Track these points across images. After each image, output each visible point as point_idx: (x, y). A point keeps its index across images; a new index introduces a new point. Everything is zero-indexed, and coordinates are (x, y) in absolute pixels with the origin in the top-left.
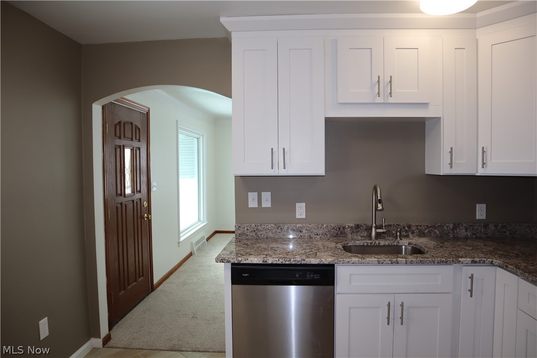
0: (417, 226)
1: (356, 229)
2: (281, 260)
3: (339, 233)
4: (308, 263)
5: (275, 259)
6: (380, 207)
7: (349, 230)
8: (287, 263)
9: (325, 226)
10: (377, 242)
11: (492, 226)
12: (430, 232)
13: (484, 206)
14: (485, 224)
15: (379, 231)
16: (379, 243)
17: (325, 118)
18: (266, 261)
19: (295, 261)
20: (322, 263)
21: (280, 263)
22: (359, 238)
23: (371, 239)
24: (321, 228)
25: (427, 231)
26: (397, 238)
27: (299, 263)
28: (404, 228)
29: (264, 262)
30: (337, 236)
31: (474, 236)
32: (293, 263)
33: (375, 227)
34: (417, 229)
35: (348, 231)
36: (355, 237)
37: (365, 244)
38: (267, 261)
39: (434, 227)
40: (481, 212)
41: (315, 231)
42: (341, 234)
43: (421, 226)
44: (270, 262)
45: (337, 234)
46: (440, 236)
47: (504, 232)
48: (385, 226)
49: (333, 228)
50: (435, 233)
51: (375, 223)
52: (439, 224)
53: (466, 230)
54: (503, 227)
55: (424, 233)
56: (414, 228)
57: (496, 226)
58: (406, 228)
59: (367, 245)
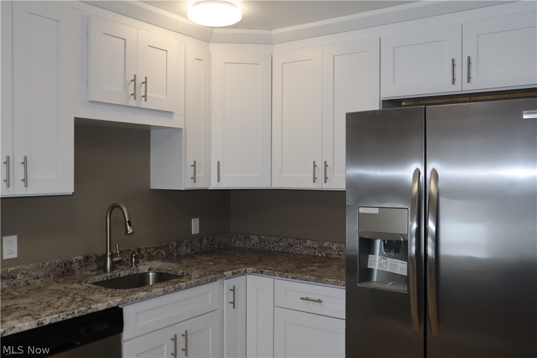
0: (146, 249)
1: (85, 261)
2: (62, 317)
3: (65, 271)
4: (94, 311)
5: (55, 316)
6: (130, 230)
7: (76, 264)
8: (70, 317)
9: (47, 263)
10: (117, 273)
11: (205, 240)
12: (157, 254)
13: (197, 220)
14: (200, 238)
15: (115, 259)
16: (119, 275)
18: (42, 323)
19: (80, 311)
20: (110, 307)
21: (60, 320)
22: (89, 273)
23: (105, 271)
24: (42, 268)
25: (155, 252)
26: (132, 266)
27: (84, 314)
28: (134, 253)
29: (38, 324)
30: (62, 275)
31: (193, 252)
32: (78, 315)
33: (110, 256)
34: (146, 252)
35: (75, 266)
36: (85, 273)
37: (105, 279)
38: (44, 322)
39: (161, 248)
40: (195, 226)
41: (34, 274)
42: (68, 271)
43: (149, 248)
44: (47, 323)
45: (63, 273)
46: (166, 256)
47: (214, 244)
48: (121, 252)
49: (58, 266)
50: (162, 254)
51: (110, 251)
52: (165, 244)
53: (187, 246)
54: (213, 239)
55: (152, 256)
56: (143, 252)
57: (208, 239)
58: (136, 253)
59: (107, 280)
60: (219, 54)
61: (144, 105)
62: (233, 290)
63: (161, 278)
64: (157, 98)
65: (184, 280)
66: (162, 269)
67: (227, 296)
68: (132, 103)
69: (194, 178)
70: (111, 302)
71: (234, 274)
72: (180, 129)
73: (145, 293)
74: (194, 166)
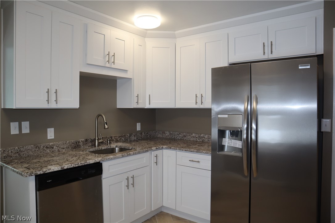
0: (115, 137)
1: (86, 142)
2: (72, 165)
3: (76, 146)
4: (88, 164)
5: (69, 165)
6: (106, 127)
7: (81, 143)
8: (77, 166)
9: (68, 142)
10: (101, 148)
11: (143, 134)
12: (120, 139)
13: (140, 124)
14: (141, 132)
15: (99, 141)
16: (102, 148)
17: (80, 72)
18: (63, 168)
19: (81, 163)
20: (96, 162)
21: (72, 167)
22: (87, 147)
23: (95, 146)
24: (66, 144)
25: (119, 139)
26: (108, 145)
27: (83, 165)
28: (109, 138)
29: (62, 168)
30: (75, 148)
31: (137, 139)
32: (80, 165)
33: (97, 139)
34: (115, 138)
35: (81, 144)
36: (85, 147)
37: (95, 150)
38: (64, 167)
39: (122, 136)
40: (139, 127)
41: (62, 146)
42: (77, 146)
43: (116, 136)
44: (66, 168)
45: (75, 147)
46: (124, 141)
47: (147, 136)
48: (102, 138)
49: (73, 143)
50: (122, 140)
51: (97, 137)
52: (124, 135)
53: (134, 136)
54: (147, 133)
55: (118, 140)
56: (113, 138)
57: (145, 133)
58: (110, 139)
59: (96, 151)
60: (150, 43)
61: (113, 66)
62: (156, 156)
63: (122, 150)
64: (119, 63)
65: (132, 151)
66: (122, 146)
67: (154, 160)
68: (108, 65)
69: (137, 102)
70: (97, 160)
71: (157, 148)
72: (131, 79)
73: (113, 156)
74: (138, 96)
